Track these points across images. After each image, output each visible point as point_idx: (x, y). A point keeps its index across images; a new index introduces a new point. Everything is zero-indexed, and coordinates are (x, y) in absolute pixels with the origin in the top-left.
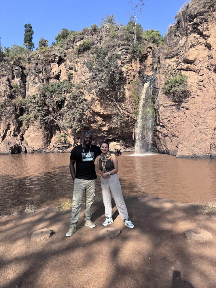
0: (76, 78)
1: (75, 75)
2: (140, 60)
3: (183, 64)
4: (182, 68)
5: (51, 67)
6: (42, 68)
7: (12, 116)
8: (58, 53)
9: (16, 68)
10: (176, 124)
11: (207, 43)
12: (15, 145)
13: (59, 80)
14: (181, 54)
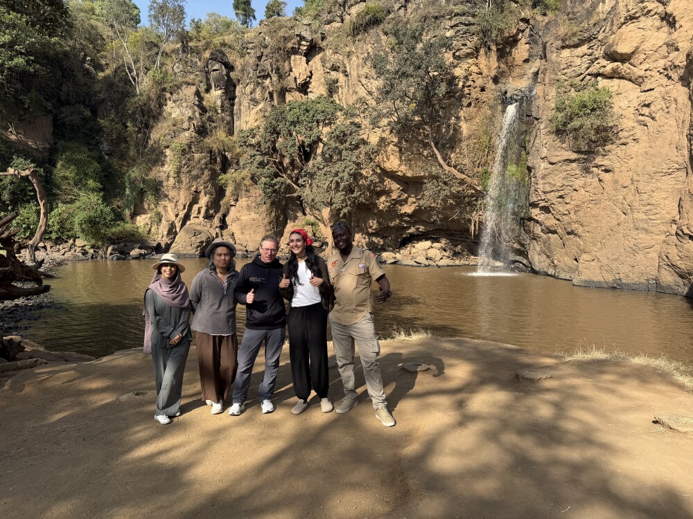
0: (345, 90)
1: (343, 84)
2: (498, 50)
3: (604, 62)
4: (601, 71)
5: (290, 64)
6: (271, 66)
7: (203, 173)
8: (308, 33)
9: (215, 68)
10: (577, 206)
11: (666, 13)
12: (209, 238)
13: (306, 93)
14: (600, 38)
